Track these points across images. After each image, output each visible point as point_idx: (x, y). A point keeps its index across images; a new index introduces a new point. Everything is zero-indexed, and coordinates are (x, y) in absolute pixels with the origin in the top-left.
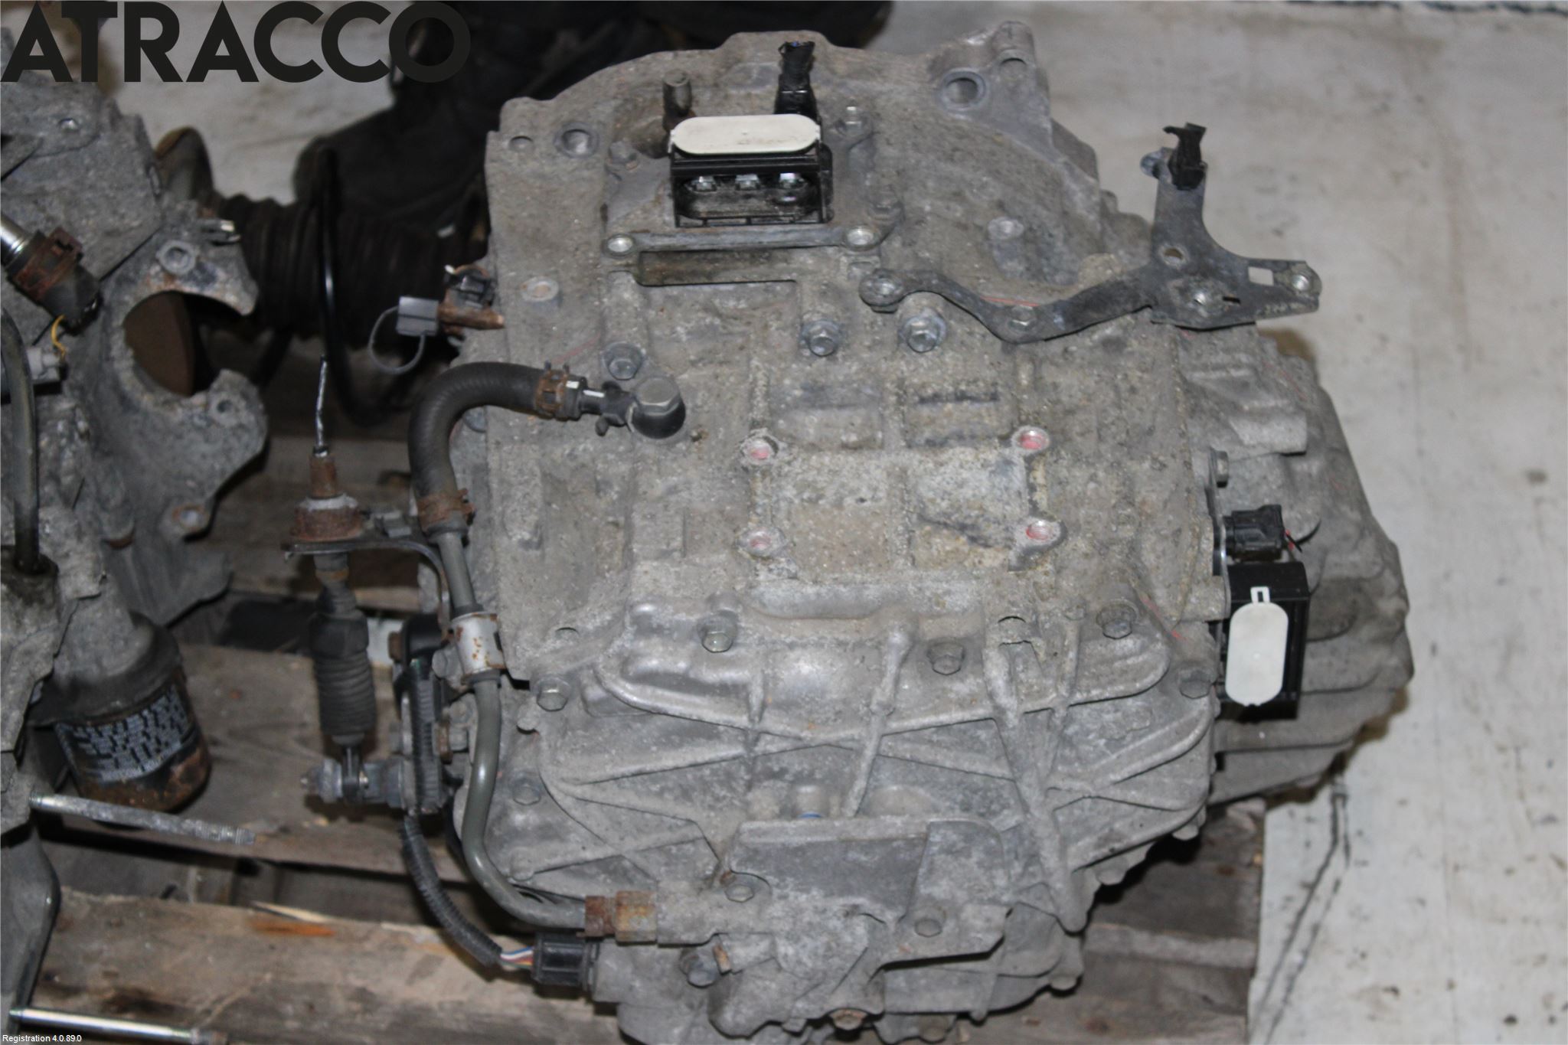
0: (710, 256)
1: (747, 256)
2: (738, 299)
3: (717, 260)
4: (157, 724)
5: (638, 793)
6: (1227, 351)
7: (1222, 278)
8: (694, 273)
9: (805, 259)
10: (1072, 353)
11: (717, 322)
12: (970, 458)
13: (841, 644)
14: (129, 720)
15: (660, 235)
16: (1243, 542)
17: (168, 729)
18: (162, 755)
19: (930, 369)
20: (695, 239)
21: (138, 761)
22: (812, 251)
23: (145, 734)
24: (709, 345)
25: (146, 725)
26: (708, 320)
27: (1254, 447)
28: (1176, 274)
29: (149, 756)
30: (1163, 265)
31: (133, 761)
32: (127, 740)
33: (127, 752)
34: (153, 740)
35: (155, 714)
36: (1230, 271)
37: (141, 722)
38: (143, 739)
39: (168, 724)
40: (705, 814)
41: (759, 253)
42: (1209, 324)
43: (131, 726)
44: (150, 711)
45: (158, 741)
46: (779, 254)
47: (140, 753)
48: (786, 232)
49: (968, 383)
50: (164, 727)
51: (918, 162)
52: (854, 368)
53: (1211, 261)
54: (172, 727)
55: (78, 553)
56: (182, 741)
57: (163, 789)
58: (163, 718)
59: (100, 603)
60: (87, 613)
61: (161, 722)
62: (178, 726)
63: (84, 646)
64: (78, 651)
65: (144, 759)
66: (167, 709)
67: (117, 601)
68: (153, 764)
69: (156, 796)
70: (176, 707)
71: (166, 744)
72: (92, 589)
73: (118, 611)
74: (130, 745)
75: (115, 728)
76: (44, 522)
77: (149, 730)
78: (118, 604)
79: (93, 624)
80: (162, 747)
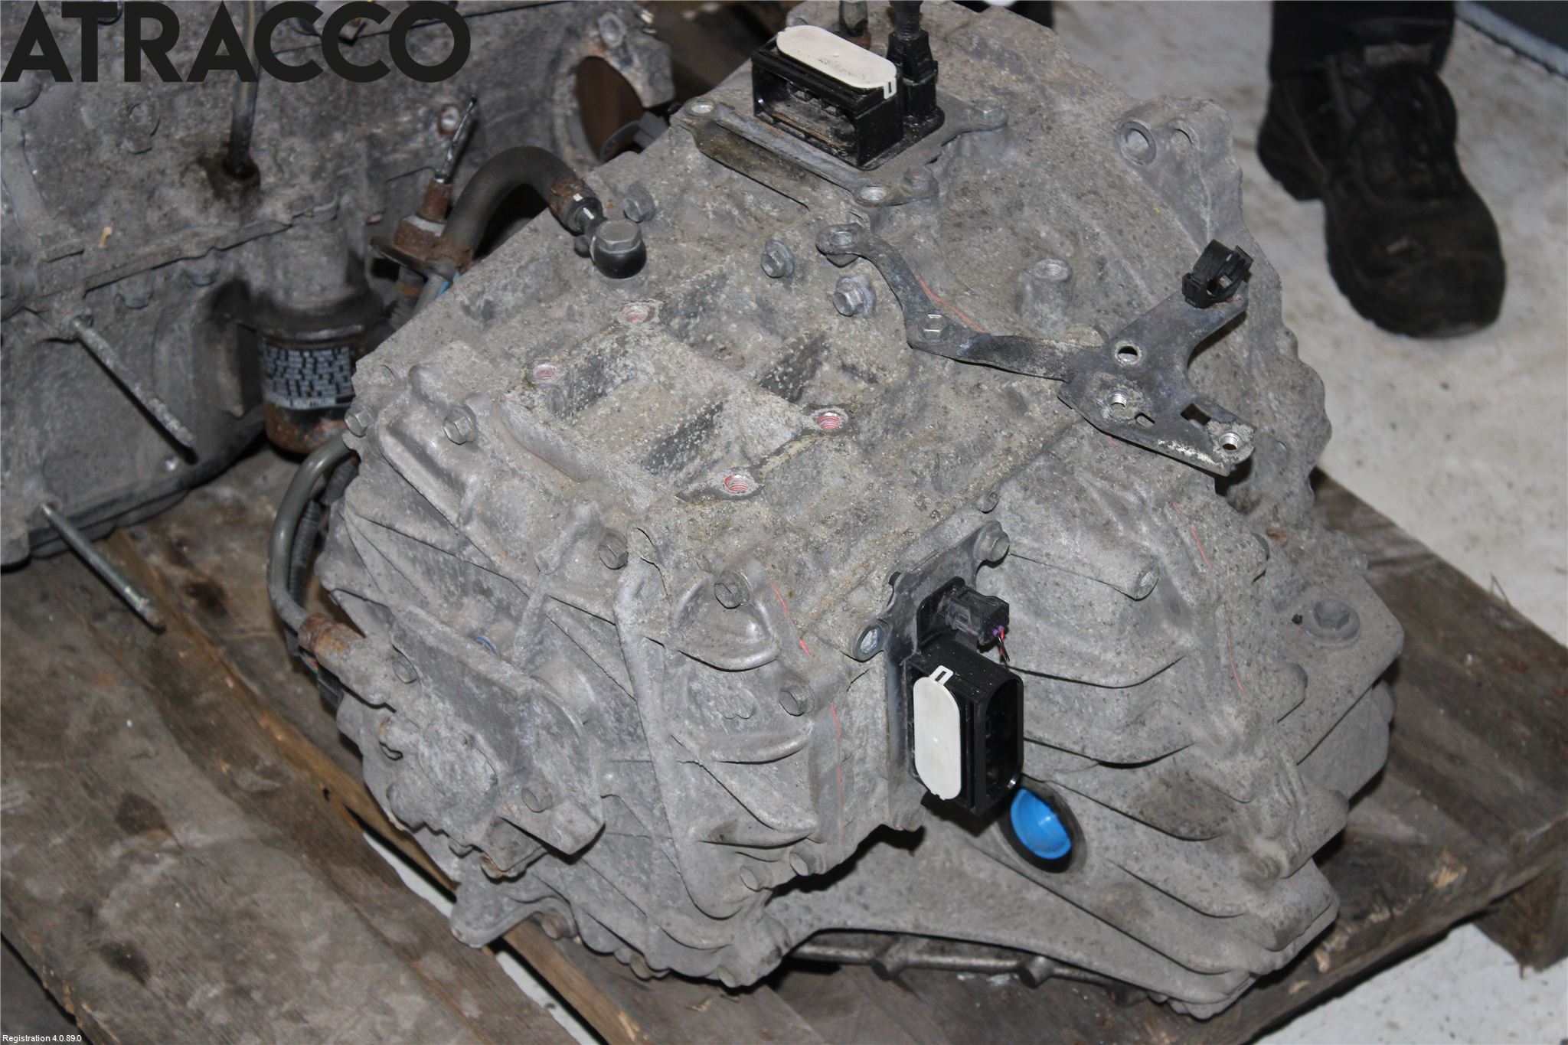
0: (762, 153)
1: (788, 168)
2: (774, 207)
3: (765, 159)
4: (314, 371)
5: (400, 553)
6: (1128, 469)
7: (1155, 397)
8: (740, 161)
9: (828, 194)
10: (982, 391)
11: (736, 212)
12: (778, 410)
13: (546, 492)
14: (291, 353)
15: (737, 115)
16: (953, 617)
17: (325, 382)
18: (312, 400)
19: (854, 337)
20: (754, 130)
21: (289, 394)
22: (836, 188)
23: (301, 372)
24: (725, 232)
25: (304, 365)
26: (728, 207)
27: (1083, 565)
28: (1115, 369)
29: (300, 394)
30: (1111, 357)
31: (285, 392)
32: (285, 369)
33: (283, 381)
34: (307, 383)
35: (316, 362)
36: (1169, 395)
37: (300, 360)
38: (299, 377)
39: (326, 377)
40: (440, 602)
41: (798, 171)
42: (1105, 427)
43: (291, 359)
44: (311, 356)
45: (311, 386)
46: (811, 178)
47: (293, 388)
48: (825, 161)
49: (878, 368)
50: (321, 377)
51: (1044, 183)
52: (801, 305)
53: (1160, 377)
54: (330, 382)
55: (302, 188)
56: (339, 401)
57: (306, 431)
58: (323, 369)
59: (308, 243)
60: (294, 245)
61: (320, 371)
62: (337, 385)
63: (286, 272)
64: (279, 274)
65: (295, 394)
66: (330, 364)
67: (327, 251)
68: (302, 404)
69: (297, 432)
70: (341, 369)
71: (320, 394)
72: (284, 217)
73: (324, 259)
74: (287, 376)
75: (279, 354)
76: (292, 150)
77: (306, 371)
78: (328, 254)
79: (296, 257)
80: (315, 394)
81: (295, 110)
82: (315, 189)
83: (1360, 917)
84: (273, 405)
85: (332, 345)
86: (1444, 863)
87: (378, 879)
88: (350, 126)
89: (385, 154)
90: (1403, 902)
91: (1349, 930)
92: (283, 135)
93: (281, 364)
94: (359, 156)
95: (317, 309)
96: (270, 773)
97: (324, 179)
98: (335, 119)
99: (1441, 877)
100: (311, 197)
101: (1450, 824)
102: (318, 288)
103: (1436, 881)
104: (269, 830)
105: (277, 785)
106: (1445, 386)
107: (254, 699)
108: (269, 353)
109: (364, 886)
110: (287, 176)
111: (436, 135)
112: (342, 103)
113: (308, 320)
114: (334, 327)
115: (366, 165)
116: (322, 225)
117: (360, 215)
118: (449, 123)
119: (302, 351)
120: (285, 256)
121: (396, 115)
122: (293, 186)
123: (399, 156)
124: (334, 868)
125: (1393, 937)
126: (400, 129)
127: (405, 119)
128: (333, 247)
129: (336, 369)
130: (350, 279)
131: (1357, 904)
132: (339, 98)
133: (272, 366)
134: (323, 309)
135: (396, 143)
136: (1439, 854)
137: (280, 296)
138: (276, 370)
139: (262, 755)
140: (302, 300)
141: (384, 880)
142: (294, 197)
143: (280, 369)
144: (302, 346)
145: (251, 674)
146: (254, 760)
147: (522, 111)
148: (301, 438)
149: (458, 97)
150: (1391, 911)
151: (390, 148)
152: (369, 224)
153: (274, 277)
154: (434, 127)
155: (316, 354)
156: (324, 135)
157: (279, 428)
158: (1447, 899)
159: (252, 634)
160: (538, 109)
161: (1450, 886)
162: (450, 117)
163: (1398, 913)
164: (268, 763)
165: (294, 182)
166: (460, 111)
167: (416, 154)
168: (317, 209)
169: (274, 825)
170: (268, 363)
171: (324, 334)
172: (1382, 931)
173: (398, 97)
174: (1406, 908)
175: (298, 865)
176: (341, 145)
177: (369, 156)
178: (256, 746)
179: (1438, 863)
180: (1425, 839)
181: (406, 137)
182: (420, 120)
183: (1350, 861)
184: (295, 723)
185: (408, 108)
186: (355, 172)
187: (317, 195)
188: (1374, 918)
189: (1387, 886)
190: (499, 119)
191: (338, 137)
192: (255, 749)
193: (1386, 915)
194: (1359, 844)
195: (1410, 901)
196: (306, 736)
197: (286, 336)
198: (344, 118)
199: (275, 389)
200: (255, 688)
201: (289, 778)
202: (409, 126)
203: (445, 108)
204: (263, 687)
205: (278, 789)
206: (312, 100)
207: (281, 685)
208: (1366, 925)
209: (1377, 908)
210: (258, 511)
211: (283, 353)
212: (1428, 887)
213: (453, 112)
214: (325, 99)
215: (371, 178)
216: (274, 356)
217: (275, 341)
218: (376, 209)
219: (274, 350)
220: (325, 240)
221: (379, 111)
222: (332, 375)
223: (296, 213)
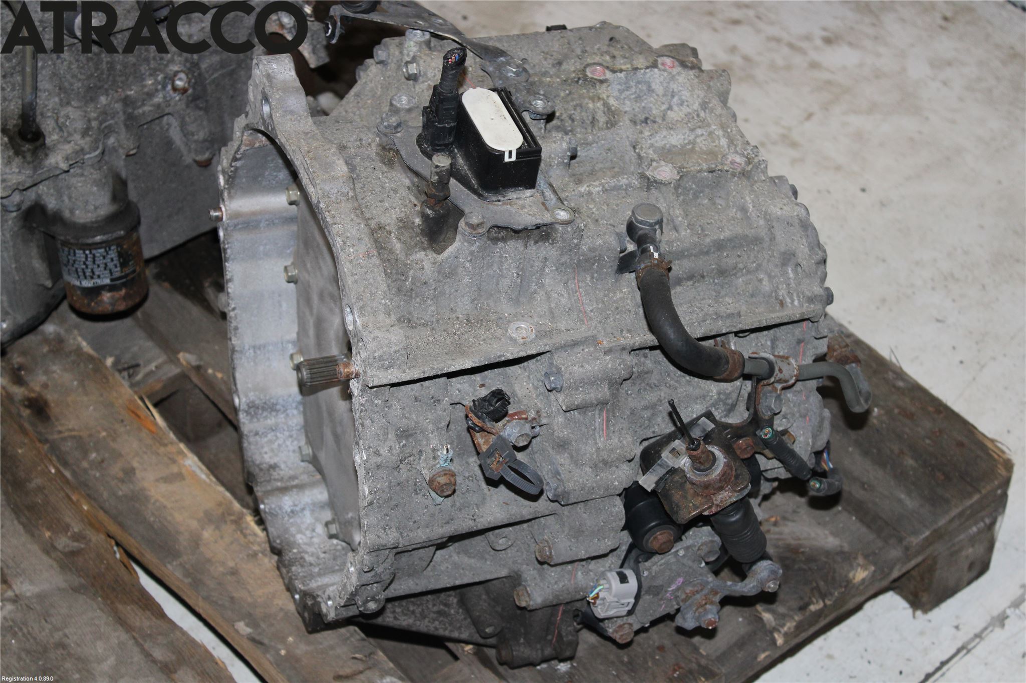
4: (94, 262)
14: (77, 251)
17: (102, 269)
18: (94, 281)
21: (79, 277)
23: (85, 263)
25: (87, 259)
29: (86, 278)
31: (76, 276)
32: (74, 261)
33: (74, 269)
34: (90, 270)
35: (94, 256)
37: (83, 256)
38: (84, 267)
39: (102, 266)
43: (77, 255)
44: (91, 253)
45: (93, 272)
47: (81, 274)
50: (99, 266)
54: (105, 269)
55: (76, 144)
56: (112, 280)
57: (92, 300)
58: (100, 261)
59: (83, 179)
60: (74, 181)
61: (97, 262)
62: (110, 271)
63: (70, 198)
64: (66, 198)
65: (82, 277)
66: (104, 257)
67: (96, 182)
68: (87, 284)
69: (86, 301)
70: (112, 260)
71: (99, 277)
72: (64, 166)
73: (95, 188)
74: (76, 266)
75: (69, 252)
76: (68, 117)
77: (87, 263)
78: (97, 186)
79: (75, 188)
80: (95, 277)
81: (71, 84)
82: (85, 143)
83: (803, 608)
84: (69, 283)
85: (104, 245)
86: (859, 565)
87: (148, 613)
88: (111, 92)
89: (134, 109)
90: (831, 594)
91: (796, 618)
92: (62, 106)
93: (71, 258)
94: (118, 113)
95: (92, 222)
96: (77, 537)
97: (91, 136)
98: (100, 88)
99: (857, 575)
100: (82, 150)
101: (864, 530)
102: (93, 207)
103: (854, 578)
104: (77, 581)
105: (83, 546)
106: (863, 190)
107: (67, 481)
108: (63, 251)
109: (140, 619)
110: (66, 134)
111: (171, 92)
112: (104, 76)
113: (87, 229)
114: (104, 234)
115: (123, 118)
116: (92, 166)
117: (121, 151)
118: (179, 83)
119: (84, 251)
120: (69, 188)
121: (144, 80)
122: (69, 142)
123: (147, 108)
124: (120, 607)
125: (826, 616)
126: (146, 90)
127: (150, 82)
128: (100, 180)
129: (109, 260)
130: (115, 198)
131: (802, 598)
132: (102, 73)
133: (66, 259)
134: (96, 222)
135: (144, 100)
136: (855, 558)
137: (67, 214)
138: (68, 261)
139: (73, 524)
140: (82, 216)
141: (153, 614)
142: (69, 152)
143: (71, 262)
144: (84, 247)
145: (66, 464)
146: (67, 527)
147: (232, 67)
148: (89, 305)
149: (185, 66)
150: (824, 601)
151: (140, 104)
152: (128, 156)
153: (63, 201)
154: (169, 87)
155: (94, 252)
156: (93, 99)
157: (75, 298)
158: (861, 588)
159: (66, 434)
160: (243, 66)
161: (863, 580)
162: (180, 79)
163: (828, 602)
164: (76, 530)
165: (69, 139)
166: (187, 75)
167: (158, 106)
168: (87, 156)
169: (80, 576)
170: (63, 256)
171: (98, 238)
172: (819, 614)
173: (144, 68)
174: (834, 599)
175: (95, 606)
176: (105, 105)
177: (124, 113)
178: (69, 517)
179: (855, 564)
180: (846, 548)
181: (150, 95)
182: (159, 83)
183: (796, 567)
184: (95, 499)
185: (151, 75)
186: (116, 123)
187: (87, 148)
188: (813, 608)
189: (822, 584)
190: (216, 75)
191: (103, 100)
192: (68, 520)
193: (821, 605)
194: (803, 553)
195: (836, 594)
196: (102, 508)
197: (72, 241)
198: (106, 86)
199: (69, 274)
200: (67, 474)
201: (90, 540)
202: (153, 87)
203: (176, 74)
204: (74, 473)
205: (82, 549)
206: (83, 77)
207: (85, 471)
208: (807, 614)
209: (814, 600)
210: (72, 341)
211: (72, 251)
212: (849, 582)
213: (182, 75)
214: (92, 75)
215: (127, 126)
216: (66, 253)
217: (65, 243)
218: (132, 147)
219: (66, 249)
220: (95, 176)
221: (131, 79)
222: (106, 264)
223: (71, 162)
